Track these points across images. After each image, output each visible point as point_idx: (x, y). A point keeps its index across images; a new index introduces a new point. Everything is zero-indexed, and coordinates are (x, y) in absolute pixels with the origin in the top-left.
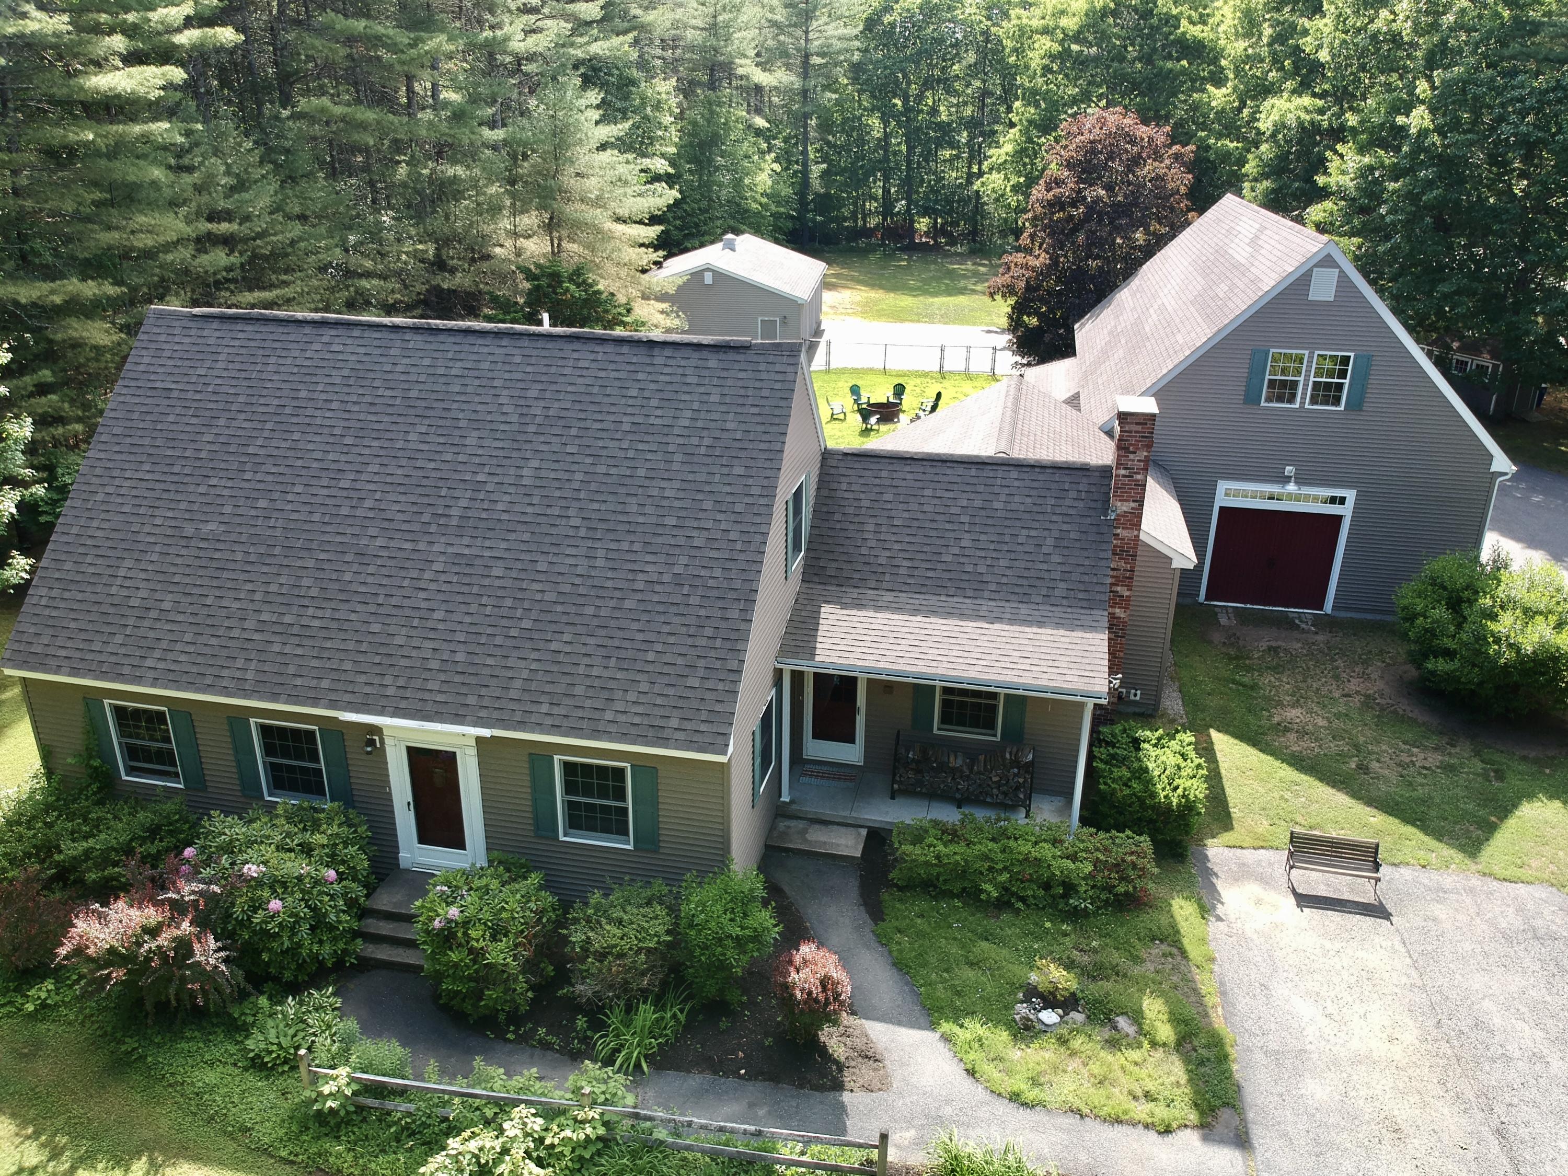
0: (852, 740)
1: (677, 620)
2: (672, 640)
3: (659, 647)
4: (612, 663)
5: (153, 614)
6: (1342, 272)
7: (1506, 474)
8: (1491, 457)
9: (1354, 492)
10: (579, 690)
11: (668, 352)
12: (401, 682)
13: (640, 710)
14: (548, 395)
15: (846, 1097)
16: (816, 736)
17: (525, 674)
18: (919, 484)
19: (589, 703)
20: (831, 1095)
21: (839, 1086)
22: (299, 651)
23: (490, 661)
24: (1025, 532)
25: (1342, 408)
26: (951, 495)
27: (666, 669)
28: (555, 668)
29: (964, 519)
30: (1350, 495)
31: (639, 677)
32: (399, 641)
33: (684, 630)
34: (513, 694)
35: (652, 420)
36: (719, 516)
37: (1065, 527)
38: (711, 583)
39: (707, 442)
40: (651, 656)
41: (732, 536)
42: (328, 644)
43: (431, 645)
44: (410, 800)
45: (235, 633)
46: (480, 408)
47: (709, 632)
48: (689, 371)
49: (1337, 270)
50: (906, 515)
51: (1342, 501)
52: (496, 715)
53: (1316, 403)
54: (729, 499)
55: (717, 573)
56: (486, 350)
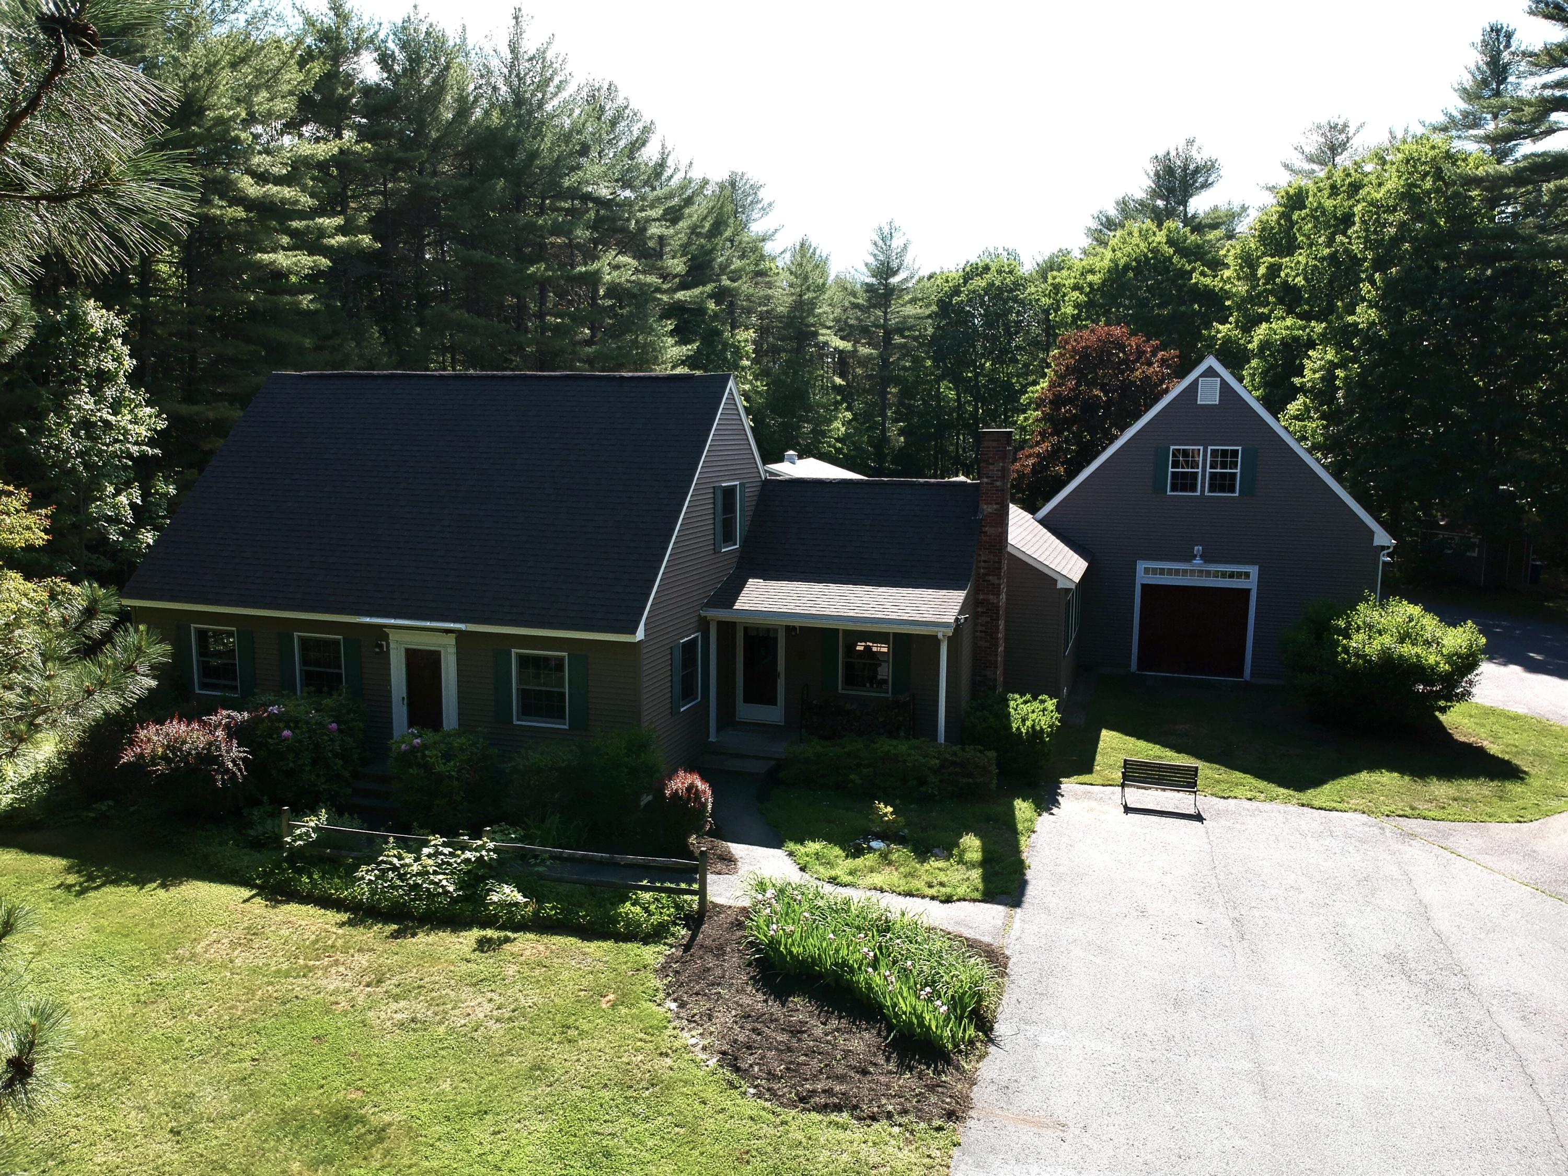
0: (774, 702)
6: (1222, 380)
7: (1388, 547)
8: (1372, 533)
9: (1256, 568)
10: (533, 597)
12: (406, 596)
13: (576, 608)
16: (746, 700)
17: (496, 588)
22: (337, 579)
23: (472, 581)
25: (1237, 495)
27: (600, 582)
30: (1253, 570)
31: (579, 587)
33: (617, 556)
34: (486, 600)
35: (615, 426)
36: (655, 483)
37: (943, 525)
40: (590, 574)
44: (405, 695)
45: (293, 570)
49: (1219, 379)
51: (1247, 575)
52: (470, 614)
53: (1214, 491)
54: (663, 472)
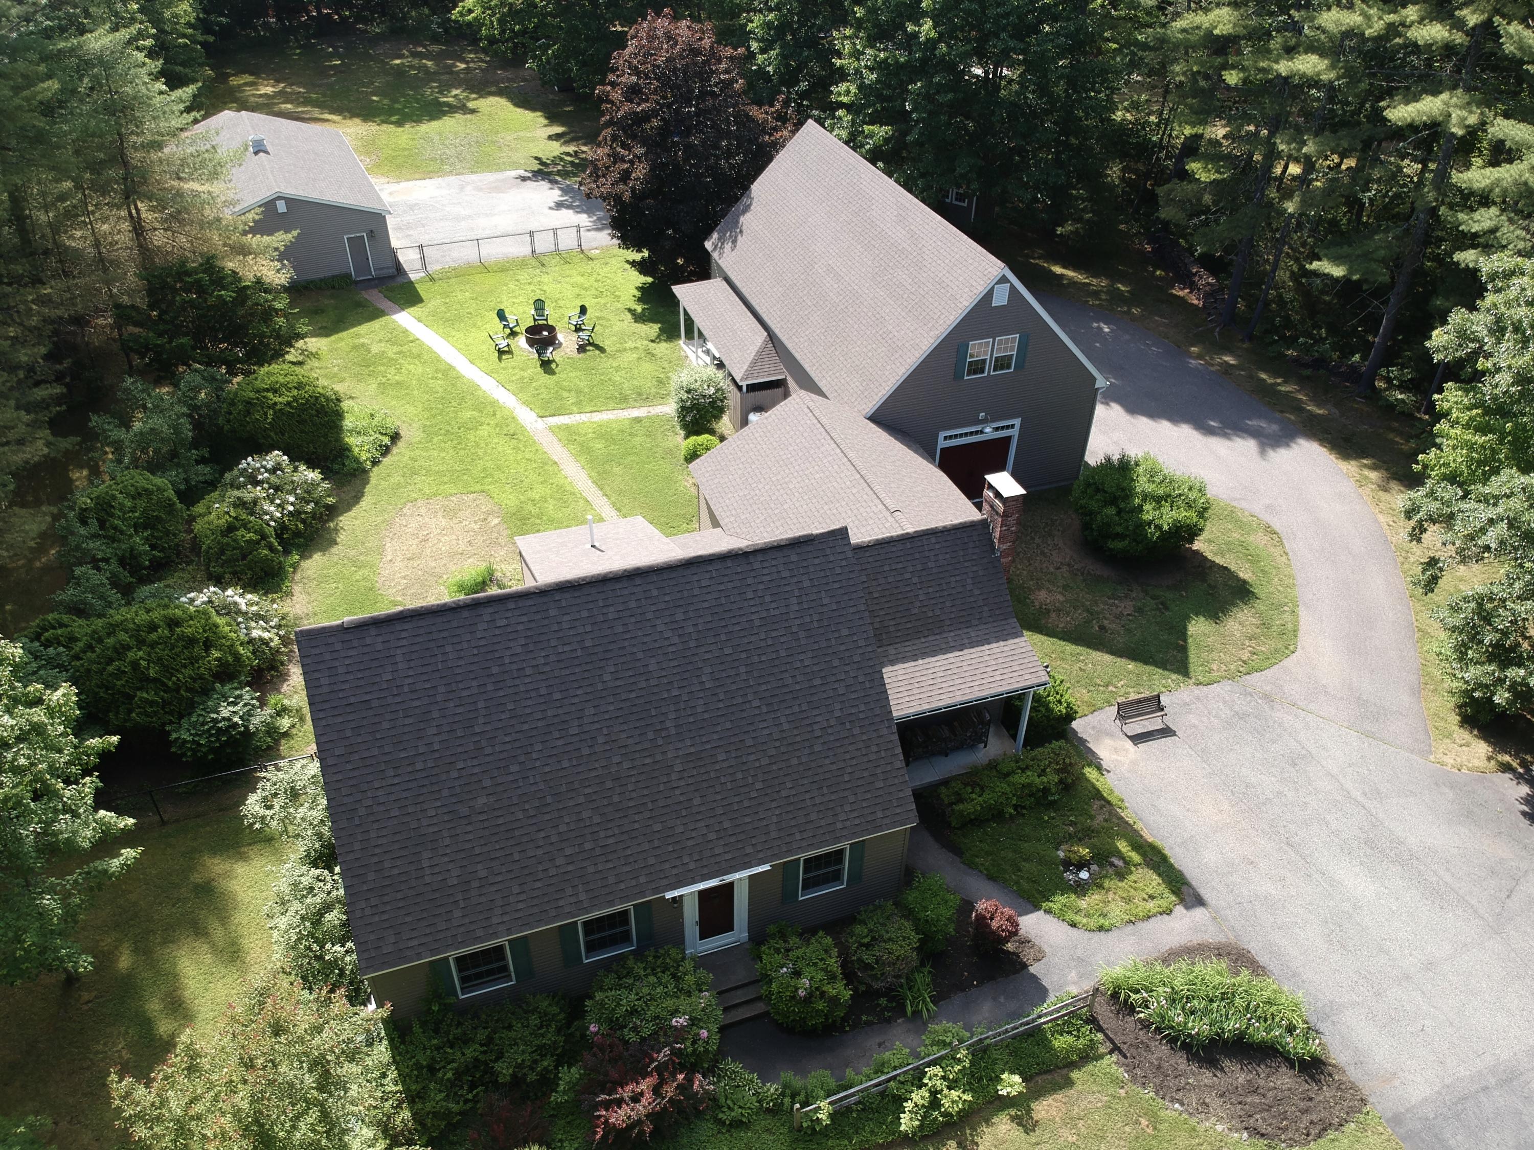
1: (851, 748)
2: (854, 762)
3: (849, 770)
4: (825, 790)
5: (475, 884)
6: (1012, 285)
8: (1095, 379)
9: (1019, 420)
10: (813, 817)
11: (760, 557)
12: (696, 857)
13: (855, 814)
14: (691, 614)
15: (1032, 970)
17: (775, 819)
18: (879, 563)
19: (823, 823)
20: (1024, 972)
21: (1025, 966)
22: (610, 865)
23: (747, 820)
24: (953, 579)
25: (1012, 370)
26: (900, 565)
27: (859, 783)
28: (792, 808)
29: (915, 580)
30: (1017, 422)
31: (846, 793)
32: (680, 829)
33: (859, 753)
34: (774, 835)
35: (773, 612)
36: (847, 668)
37: (975, 569)
38: (862, 716)
39: (816, 617)
40: (847, 778)
41: (861, 679)
42: (629, 852)
43: (702, 824)
44: (698, 920)
45: (553, 872)
46: (646, 639)
47: (874, 749)
48: (781, 568)
49: (1009, 284)
50: (879, 589)
51: (1013, 426)
52: (769, 853)
53: (997, 370)
54: (847, 654)
55: (862, 708)
56: (626, 592)
